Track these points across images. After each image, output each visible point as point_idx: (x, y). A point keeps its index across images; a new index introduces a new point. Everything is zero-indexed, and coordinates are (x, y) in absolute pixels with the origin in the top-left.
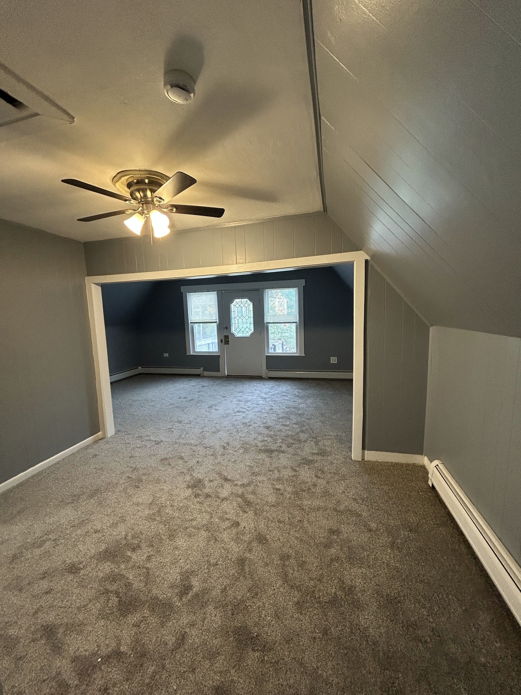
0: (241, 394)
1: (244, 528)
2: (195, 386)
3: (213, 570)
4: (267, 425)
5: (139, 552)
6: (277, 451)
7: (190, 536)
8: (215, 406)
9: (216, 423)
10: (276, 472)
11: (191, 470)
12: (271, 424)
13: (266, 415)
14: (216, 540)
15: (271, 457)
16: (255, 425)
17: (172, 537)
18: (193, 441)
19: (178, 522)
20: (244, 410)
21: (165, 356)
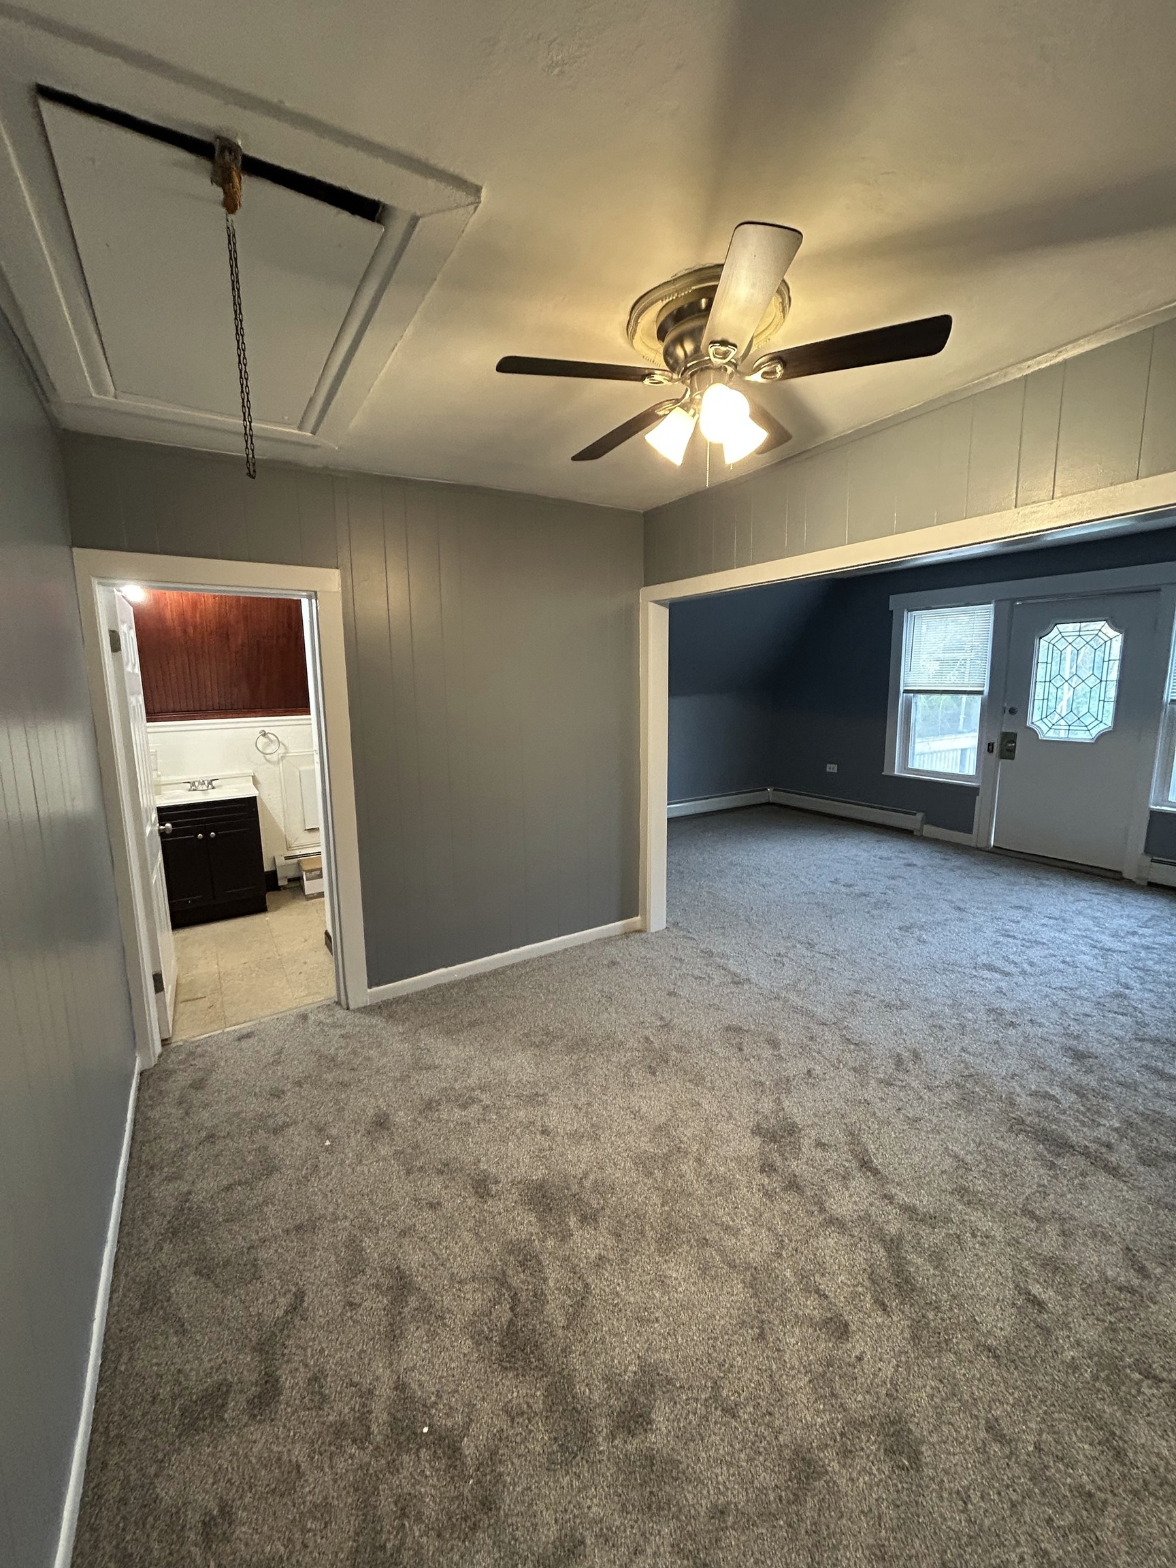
0: (1018, 914)
1: (859, 1359)
2: (889, 859)
3: (716, 1423)
4: (1081, 1048)
5: (588, 1233)
6: (1086, 1153)
7: (704, 1270)
8: (922, 928)
9: (904, 980)
10: (1052, 1229)
11: (784, 1085)
12: (1097, 1048)
13: (1087, 1010)
14: (762, 1336)
15: (1052, 1166)
16: (1030, 1030)
17: (666, 1244)
18: (819, 1010)
19: (697, 1211)
20: (1010, 968)
21: (828, 770)
